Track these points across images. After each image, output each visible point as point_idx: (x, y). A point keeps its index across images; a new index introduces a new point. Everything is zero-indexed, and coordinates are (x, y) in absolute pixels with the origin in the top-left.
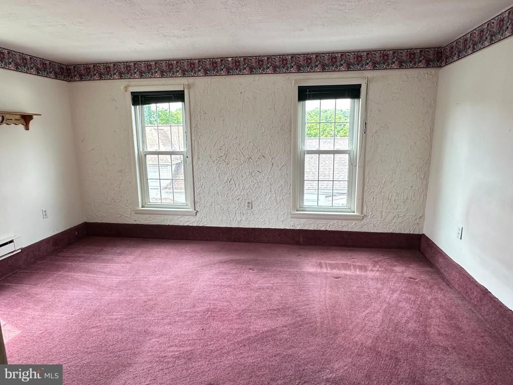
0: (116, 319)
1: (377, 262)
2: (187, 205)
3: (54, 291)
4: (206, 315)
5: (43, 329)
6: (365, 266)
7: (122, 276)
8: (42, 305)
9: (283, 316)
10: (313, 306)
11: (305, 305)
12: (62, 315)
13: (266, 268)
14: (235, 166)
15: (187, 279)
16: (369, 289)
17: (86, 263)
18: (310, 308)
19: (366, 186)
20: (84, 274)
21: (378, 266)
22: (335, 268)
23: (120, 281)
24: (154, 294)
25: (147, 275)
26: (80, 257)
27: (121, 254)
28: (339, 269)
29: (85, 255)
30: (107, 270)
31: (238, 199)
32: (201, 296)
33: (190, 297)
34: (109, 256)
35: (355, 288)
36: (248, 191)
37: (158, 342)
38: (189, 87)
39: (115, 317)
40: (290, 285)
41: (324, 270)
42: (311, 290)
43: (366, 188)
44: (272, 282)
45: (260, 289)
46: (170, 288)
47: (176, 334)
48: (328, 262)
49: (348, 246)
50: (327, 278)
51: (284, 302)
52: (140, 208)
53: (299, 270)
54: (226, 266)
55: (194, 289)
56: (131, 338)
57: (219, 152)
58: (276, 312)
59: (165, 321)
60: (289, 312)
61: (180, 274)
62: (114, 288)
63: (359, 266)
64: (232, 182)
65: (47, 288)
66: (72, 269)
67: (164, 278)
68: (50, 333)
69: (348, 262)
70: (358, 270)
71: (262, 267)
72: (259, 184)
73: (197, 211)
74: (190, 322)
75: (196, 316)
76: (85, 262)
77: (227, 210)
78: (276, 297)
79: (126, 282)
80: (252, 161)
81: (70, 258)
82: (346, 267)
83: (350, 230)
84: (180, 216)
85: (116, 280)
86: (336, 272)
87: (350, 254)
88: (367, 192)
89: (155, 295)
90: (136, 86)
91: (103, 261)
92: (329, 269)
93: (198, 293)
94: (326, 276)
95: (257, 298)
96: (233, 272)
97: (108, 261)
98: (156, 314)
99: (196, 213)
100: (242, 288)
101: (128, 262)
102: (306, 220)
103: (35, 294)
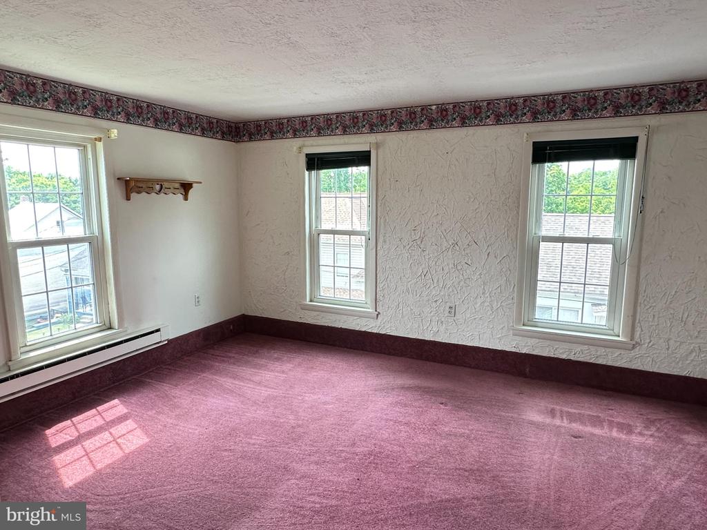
0: (254, 444)
1: (652, 422)
2: (366, 303)
3: (193, 396)
4: (366, 459)
5: (171, 441)
6: (630, 425)
7: (273, 388)
8: (178, 411)
9: (477, 482)
10: (528, 475)
11: (515, 472)
12: (196, 427)
13: (466, 406)
14: (434, 253)
15: (352, 405)
16: (629, 464)
17: (235, 367)
18: (522, 478)
19: (640, 297)
20: (230, 380)
21: (654, 429)
22: (575, 421)
23: (269, 395)
24: (306, 419)
25: (303, 391)
26: (230, 357)
27: (278, 359)
28: (583, 423)
29: (236, 356)
30: (257, 378)
31: (436, 301)
32: (365, 431)
33: (350, 430)
34: (264, 360)
35: (604, 458)
36: (451, 290)
37: (297, 484)
38: (378, 146)
39: (253, 441)
40: (497, 437)
41: (557, 422)
42: (529, 449)
43: (641, 299)
44: (470, 427)
45: (450, 435)
46: (329, 413)
47: (322, 478)
48: (566, 409)
49: (605, 389)
50: (558, 434)
51: (482, 460)
52: (308, 302)
53: (516, 415)
54: (409, 394)
55: (358, 420)
56: (267, 473)
57: (413, 234)
58: (467, 474)
59: (313, 458)
60: (487, 477)
61: (344, 397)
62: (260, 404)
63: (618, 423)
64: (429, 276)
65: (187, 392)
66: (218, 372)
67: (323, 399)
68: (178, 447)
69: (600, 415)
70: (615, 429)
71: (460, 402)
72: (468, 281)
73: (379, 313)
74: (343, 465)
75: (354, 459)
76: (234, 364)
77: (419, 315)
78: (473, 451)
79: (275, 398)
80: (458, 248)
81: (219, 358)
82: (597, 422)
83: (610, 363)
84: (356, 318)
85: (265, 392)
86: (576, 427)
87: (606, 402)
88: (642, 305)
89: (308, 421)
90: (312, 146)
91: (255, 366)
92: (565, 421)
93: (363, 426)
94: (557, 431)
95: (444, 448)
96: (417, 404)
97: (260, 367)
98: (303, 447)
99: (377, 315)
100: (424, 429)
101: (283, 372)
102: (538, 341)
103: (173, 396)
